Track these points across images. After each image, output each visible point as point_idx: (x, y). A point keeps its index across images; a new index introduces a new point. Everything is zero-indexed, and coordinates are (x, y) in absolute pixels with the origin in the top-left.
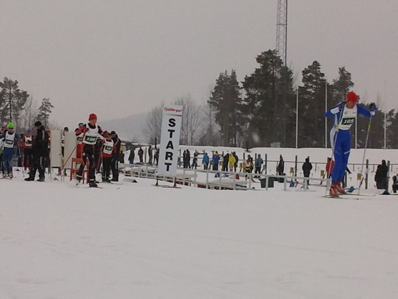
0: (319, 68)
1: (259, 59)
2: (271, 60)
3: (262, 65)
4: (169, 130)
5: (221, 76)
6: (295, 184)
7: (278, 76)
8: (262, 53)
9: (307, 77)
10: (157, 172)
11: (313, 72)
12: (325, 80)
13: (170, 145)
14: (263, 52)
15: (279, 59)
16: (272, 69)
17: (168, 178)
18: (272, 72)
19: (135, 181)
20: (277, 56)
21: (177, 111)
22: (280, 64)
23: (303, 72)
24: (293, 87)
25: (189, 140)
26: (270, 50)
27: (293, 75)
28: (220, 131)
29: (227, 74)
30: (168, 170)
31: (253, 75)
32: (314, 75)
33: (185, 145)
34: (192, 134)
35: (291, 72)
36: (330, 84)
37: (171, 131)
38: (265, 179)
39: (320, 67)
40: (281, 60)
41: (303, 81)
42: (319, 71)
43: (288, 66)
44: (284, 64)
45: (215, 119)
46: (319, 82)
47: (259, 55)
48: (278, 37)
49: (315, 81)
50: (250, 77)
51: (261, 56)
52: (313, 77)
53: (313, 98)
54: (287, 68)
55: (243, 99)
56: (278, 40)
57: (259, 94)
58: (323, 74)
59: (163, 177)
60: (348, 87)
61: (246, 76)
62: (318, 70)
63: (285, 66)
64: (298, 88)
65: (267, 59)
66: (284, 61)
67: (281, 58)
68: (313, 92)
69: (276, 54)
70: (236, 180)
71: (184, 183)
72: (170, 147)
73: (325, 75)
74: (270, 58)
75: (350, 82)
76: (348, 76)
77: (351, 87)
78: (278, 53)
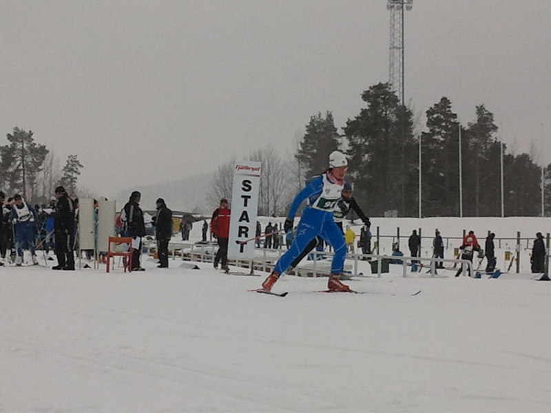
0: (450, 107)
1: (366, 96)
2: (383, 96)
3: (369, 104)
4: (243, 197)
5: (313, 120)
6: (419, 268)
7: (394, 119)
8: (370, 87)
9: (433, 120)
11: (441, 112)
12: (458, 123)
13: (245, 217)
14: (372, 86)
15: (394, 96)
16: (384, 108)
17: (243, 262)
18: (384, 113)
19: (196, 268)
20: (391, 90)
21: (253, 169)
22: (395, 102)
23: (427, 112)
24: (413, 134)
25: (271, 209)
26: (380, 84)
27: (413, 117)
29: (321, 117)
30: (242, 251)
31: (357, 118)
32: (442, 117)
33: (265, 216)
34: (275, 201)
35: (410, 114)
36: (465, 129)
37: (246, 198)
38: (377, 261)
39: (450, 105)
40: (397, 97)
41: (428, 124)
42: (450, 111)
43: (406, 104)
44: (401, 101)
45: (306, 180)
46: (450, 126)
47: (366, 90)
48: (392, 65)
49: (444, 124)
50: (354, 121)
51: (369, 91)
52: (442, 120)
53: (442, 148)
54: (405, 107)
55: (345, 151)
56: (392, 69)
57: (367, 143)
58: (455, 115)
59: (235, 261)
60: (490, 133)
61: (349, 120)
62: (448, 109)
63: (401, 104)
64: (420, 134)
65: (376, 96)
66: (400, 98)
67: (396, 94)
68: (442, 139)
69: (390, 89)
71: (264, 269)
72: (244, 220)
73: (458, 116)
74: (382, 95)
75: (493, 124)
76: (489, 116)
77: (495, 133)
78: (392, 87)
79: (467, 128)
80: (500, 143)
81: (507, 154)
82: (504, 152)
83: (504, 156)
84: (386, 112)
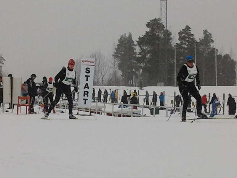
1: (148, 25)
3: (150, 29)
5: (121, 37)
6: (174, 112)
7: (162, 36)
8: (150, 20)
9: (182, 37)
10: (78, 105)
11: (186, 34)
12: (194, 39)
13: (87, 86)
15: (162, 25)
16: (157, 31)
17: (86, 109)
18: (157, 33)
19: (62, 112)
20: (161, 22)
21: (91, 62)
22: (163, 28)
23: (179, 33)
24: (172, 44)
25: (101, 82)
26: (155, 18)
27: (171, 36)
28: (121, 75)
29: (126, 35)
30: (85, 103)
31: (144, 36)
33: (98, 85)
34: (103, 78)
35: (170, 34)
36: (197, 42)
37: (87, 77)
38: (153, 108)
39: (190, 29)
40: (164, 25)
41: (179, 39)
42: (190, 32)
43: (168, 29)
44: (166, 28)
45: (118, 67)
46: (190, 40)
47: (148, 22)
48: (161, 9)
49: (187, 39)
50: (142, 38)
51: (149, 22)
52: (186, 37)
53: (186, 51)
54: (167, 31)
55: (137, 53)
56: (161, 11)
57: (149, 49)
59: (82, 109)
60: (210, 44)
61: (140, 37)
62: (189, 32)
64: (175, 44)
65: (154, 25)
66: (165, 26)
67: (164, 24)
68: (186, 47)
69: (160, 21)
70: (133, 109)
71: (97, 113)
72: (87, 88)
73: (194, 35)
74: (156, 24)
75: (211, 39)
76: (209, 35)
77: (212, 44)
78: (161, 20)
79: (198, 41)
80: (215, 48)
81: (218, 54)
82: (217, 54)
83: (217, 55)
84: (158, 33)
